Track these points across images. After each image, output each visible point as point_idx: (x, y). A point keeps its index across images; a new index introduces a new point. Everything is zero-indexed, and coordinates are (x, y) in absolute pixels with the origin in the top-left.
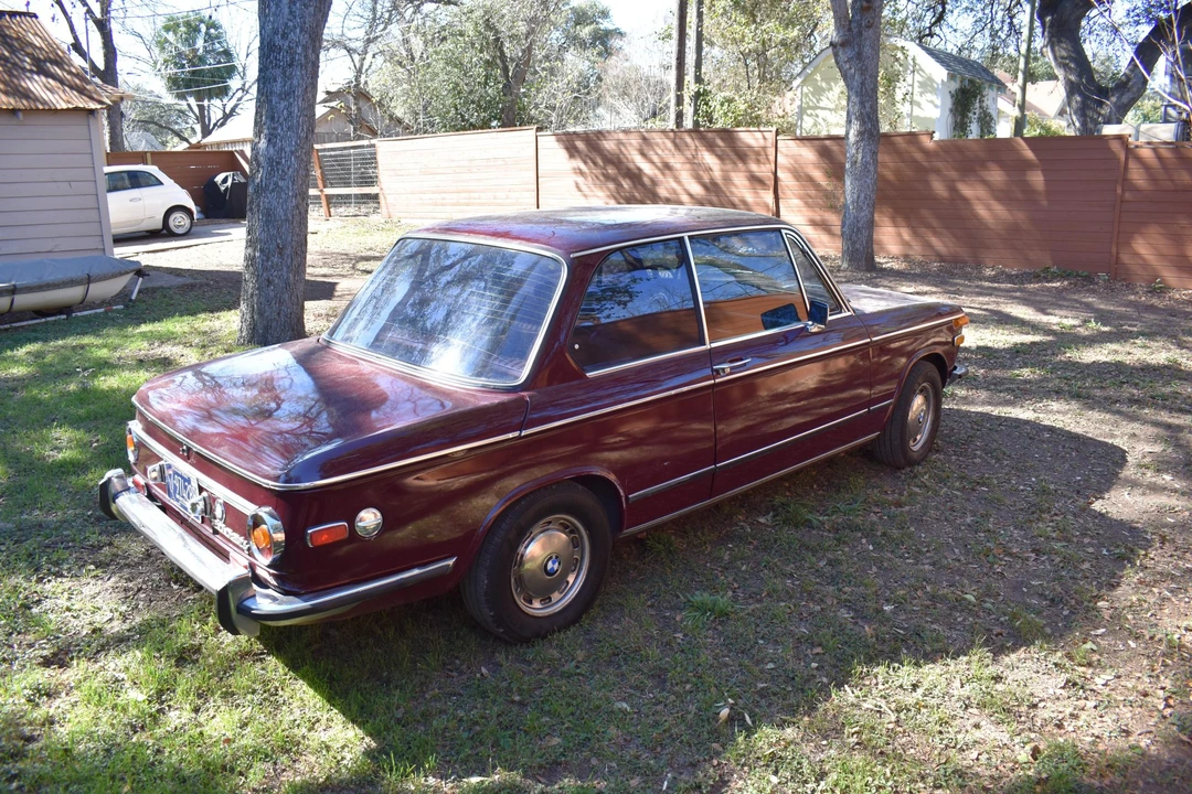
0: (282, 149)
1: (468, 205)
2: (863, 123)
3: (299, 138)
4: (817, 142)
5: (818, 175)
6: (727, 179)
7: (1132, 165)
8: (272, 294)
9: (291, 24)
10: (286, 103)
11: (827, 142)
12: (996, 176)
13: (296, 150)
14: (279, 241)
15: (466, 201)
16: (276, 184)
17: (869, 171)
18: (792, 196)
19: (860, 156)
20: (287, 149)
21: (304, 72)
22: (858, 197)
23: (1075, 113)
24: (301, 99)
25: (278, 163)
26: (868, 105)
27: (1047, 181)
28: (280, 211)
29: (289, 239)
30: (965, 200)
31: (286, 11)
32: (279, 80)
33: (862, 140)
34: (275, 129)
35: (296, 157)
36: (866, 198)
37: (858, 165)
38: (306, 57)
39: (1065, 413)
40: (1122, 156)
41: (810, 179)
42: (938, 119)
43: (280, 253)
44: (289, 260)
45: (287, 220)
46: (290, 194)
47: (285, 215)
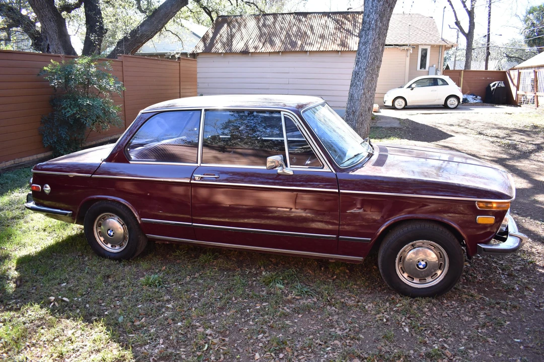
0: (360, 67)
9: (371, 10)
13: (366, 68)
14: (354, 109)
16: (356, 83)
21: (374, 32)
25: (358, 74)
28: (356, 95)
29: (358, 108)
31: (371, 4)
34: (359, 59)
35: (366, 72)
38: (376, 25)
43: (353, 114)
44: (357, 118)
45: (358, 100)
46: (361, 88)
47: (358, 97)
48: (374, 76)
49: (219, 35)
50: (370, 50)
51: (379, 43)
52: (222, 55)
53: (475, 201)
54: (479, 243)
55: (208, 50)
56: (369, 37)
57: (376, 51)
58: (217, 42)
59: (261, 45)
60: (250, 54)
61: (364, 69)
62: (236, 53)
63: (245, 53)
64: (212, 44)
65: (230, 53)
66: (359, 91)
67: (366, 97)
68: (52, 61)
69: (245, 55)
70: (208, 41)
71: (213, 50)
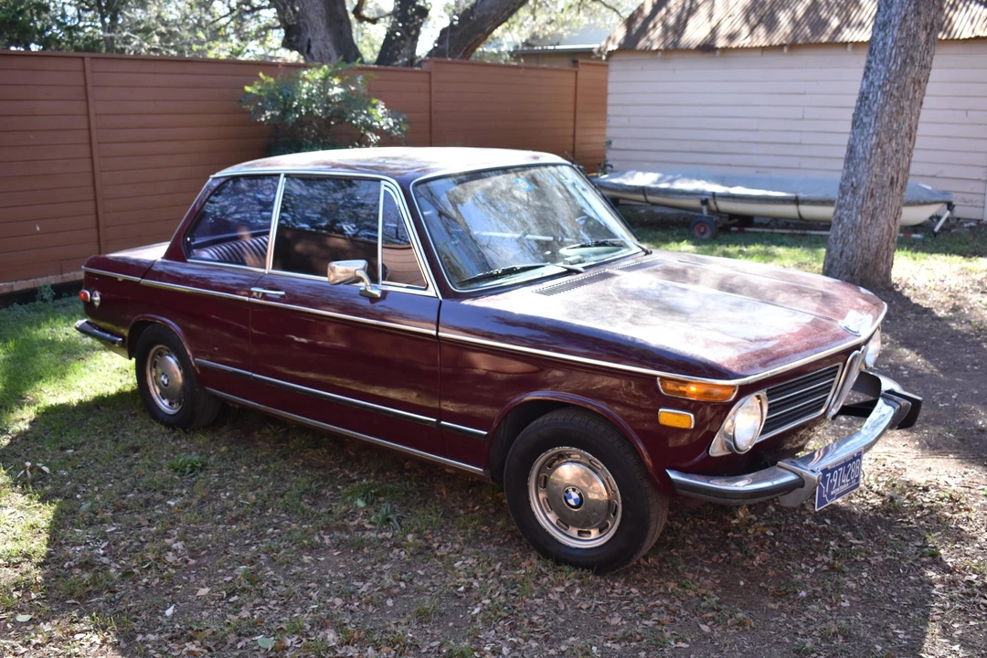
0: (872, 83)
13: (884, 85)
14: (854, 180)
16: (862, 119)
25: (867, 98)
43: (853, 192)
44: (860, 202)
45: (865, 158)
46: (871, 131)
47: (864, 153)
48: (906, 104)
49: (664, 11)
50: (895, 42)
51: (917, 24)
52: (659, 54)
53: (656, 376)
54: (669, 469)
55: (629, 46)
56: (894, 11)
57: (909, 43)
58: (655, 26)
59: (745, 30)
60: (718, 53)
61: (880, 87)
62: (687, 50)
63: (707, 48)
64: (644, 31)
65: (673, 49)
66: (866, 138)
67: (883, 153)
68: (261, 74)
69: (707, 55)
70: (638, 25)
71: (642, 44)
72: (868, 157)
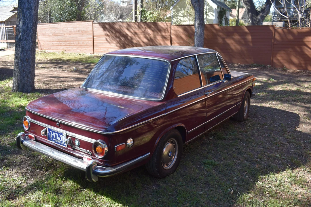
0: (28, 27)
1: (69, 45)
2: (200, 21)
3: (33, 23)
4: (183, 27)
5: (183, 36)
6: (155, 38)
7: (276, 34)
8: (25, 75)
10: (29, 11)
11: (186, 27)
12: (237, 37)
14: (27, 57)
15: (69, 44)
16: (26, 38)
17: (202, 35)
18: (176, 43)
19: (199, 31)
20: (29, 27)
21: (35, 1)
22: (199, 43)
23: (250, 18)
24: (34, 10)
25: (26, 31)
26: (201, 16)
27: (252, 39)
28: (27, 47)
29: (30, 56)
30: (228, 44)
32: (26, 4)
33: (200, 26)
34: (25, 20)
35: (32, 30)
36: (201, 44)
37: (199, 34)
39: (278, 104)
40: (274, 32)
41: (181, 38)
42: (214, 20)
46: (31, 42)
56: (32, 5)
72: (31, 50)
